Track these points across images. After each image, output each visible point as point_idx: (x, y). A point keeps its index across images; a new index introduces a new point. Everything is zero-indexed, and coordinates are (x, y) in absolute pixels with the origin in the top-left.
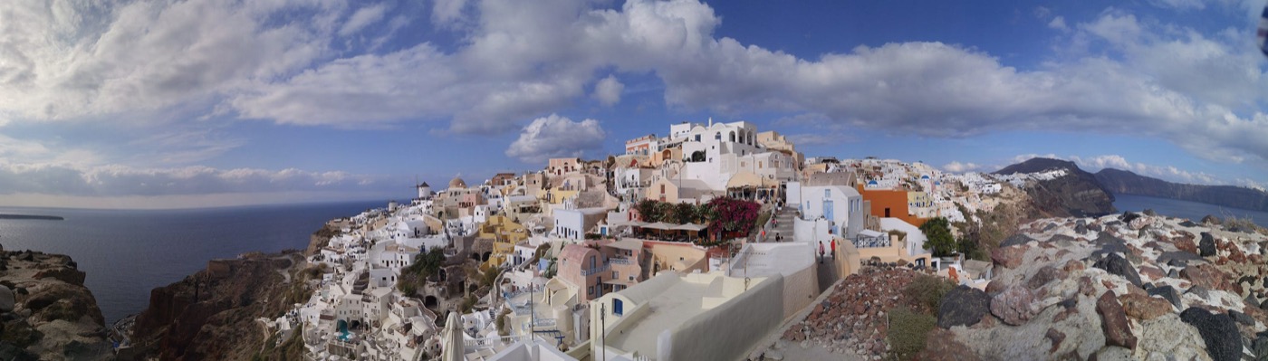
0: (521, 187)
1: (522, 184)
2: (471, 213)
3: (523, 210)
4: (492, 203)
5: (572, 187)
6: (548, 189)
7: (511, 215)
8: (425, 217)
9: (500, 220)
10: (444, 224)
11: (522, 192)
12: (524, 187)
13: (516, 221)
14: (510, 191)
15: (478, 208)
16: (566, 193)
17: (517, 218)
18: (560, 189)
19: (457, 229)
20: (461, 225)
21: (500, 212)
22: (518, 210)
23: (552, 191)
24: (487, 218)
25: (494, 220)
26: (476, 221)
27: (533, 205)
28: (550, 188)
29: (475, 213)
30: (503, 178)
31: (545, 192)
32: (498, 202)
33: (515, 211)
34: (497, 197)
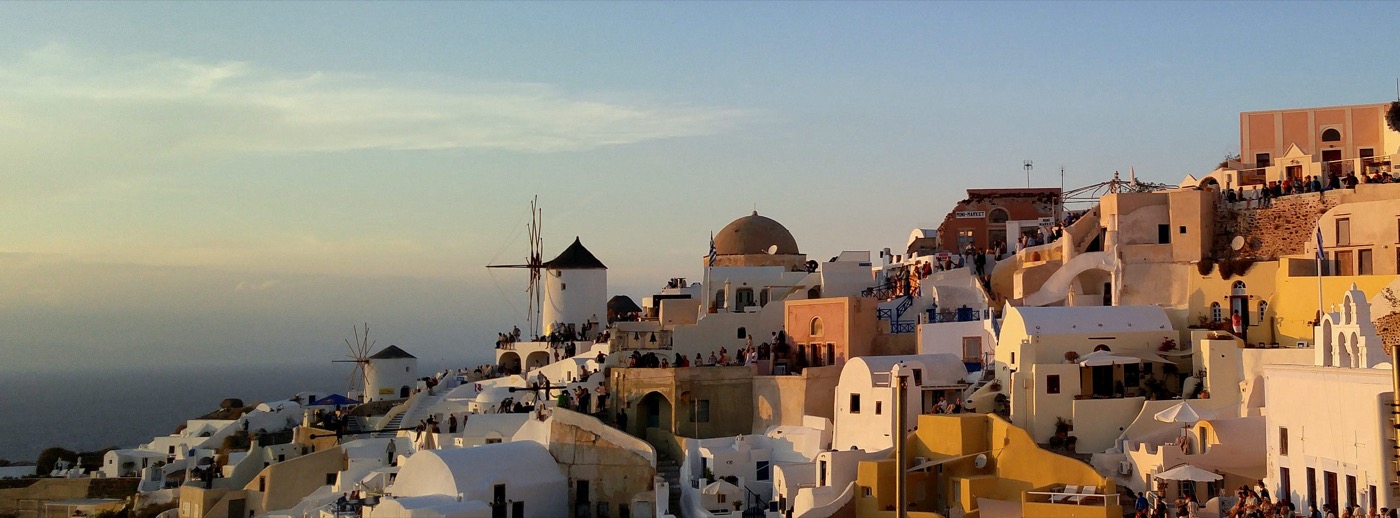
0: (1089, 261)
1: (1096, 246)
2: (822, 407)
3: (1102, 383)
4: (938, 342)
5: (1365, 255)
6: (1234, 267)
7: (1030, 402)
8: (558, 426)
9: (978, 438)
10: (668, 460)
11: (1095, 286)
12: (1108, 260)
13: (1061, 440)
14: (1034, 280)
15: (855, 374)
16: (1335, 289)
17: (1063, 427)
18: (1301, 269)
19: (734, 492)
20: (764, 472)
21: (980, 396)
22: (1071, 380)
23: (1254, 281)
24: (904, 426)
25: (942, 436)
26: (842, 444)
27: (1157, 359)
28: (1244, 267)
29: (842, 402)
30: (1000, 217)
31: (1217, 288)
32: (973, 343)
33: (1053, 384)
34: (965, 314)
